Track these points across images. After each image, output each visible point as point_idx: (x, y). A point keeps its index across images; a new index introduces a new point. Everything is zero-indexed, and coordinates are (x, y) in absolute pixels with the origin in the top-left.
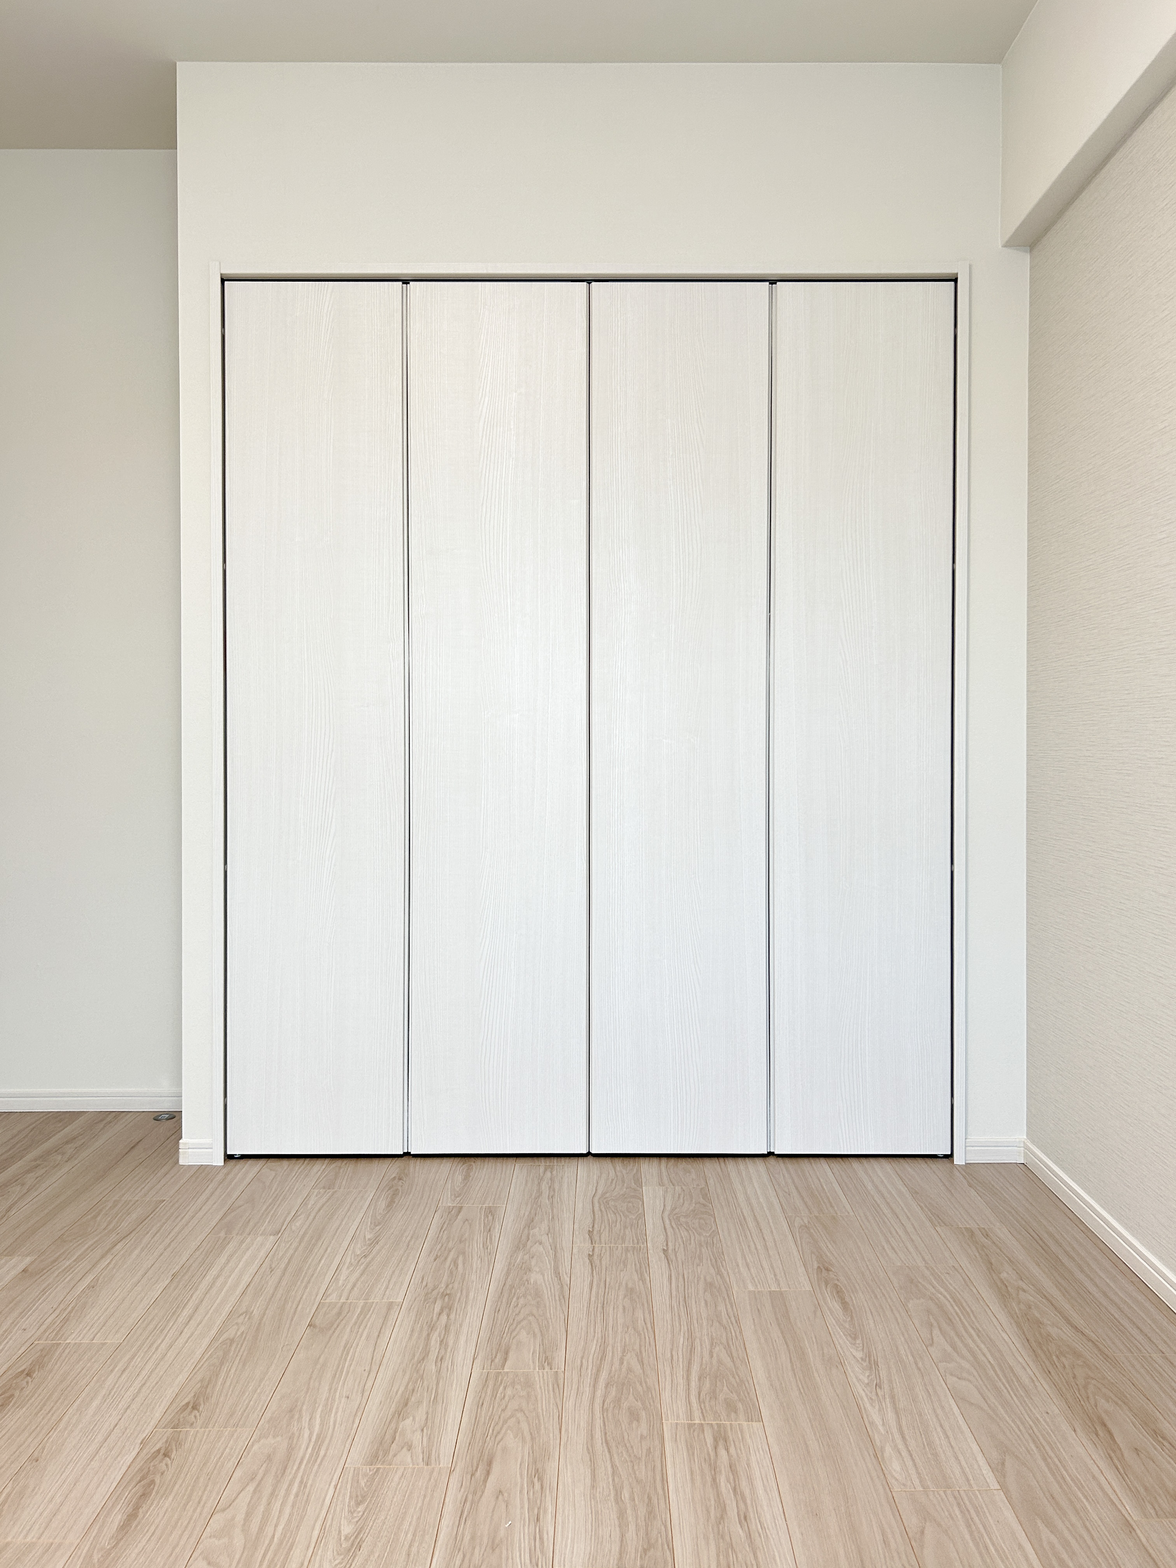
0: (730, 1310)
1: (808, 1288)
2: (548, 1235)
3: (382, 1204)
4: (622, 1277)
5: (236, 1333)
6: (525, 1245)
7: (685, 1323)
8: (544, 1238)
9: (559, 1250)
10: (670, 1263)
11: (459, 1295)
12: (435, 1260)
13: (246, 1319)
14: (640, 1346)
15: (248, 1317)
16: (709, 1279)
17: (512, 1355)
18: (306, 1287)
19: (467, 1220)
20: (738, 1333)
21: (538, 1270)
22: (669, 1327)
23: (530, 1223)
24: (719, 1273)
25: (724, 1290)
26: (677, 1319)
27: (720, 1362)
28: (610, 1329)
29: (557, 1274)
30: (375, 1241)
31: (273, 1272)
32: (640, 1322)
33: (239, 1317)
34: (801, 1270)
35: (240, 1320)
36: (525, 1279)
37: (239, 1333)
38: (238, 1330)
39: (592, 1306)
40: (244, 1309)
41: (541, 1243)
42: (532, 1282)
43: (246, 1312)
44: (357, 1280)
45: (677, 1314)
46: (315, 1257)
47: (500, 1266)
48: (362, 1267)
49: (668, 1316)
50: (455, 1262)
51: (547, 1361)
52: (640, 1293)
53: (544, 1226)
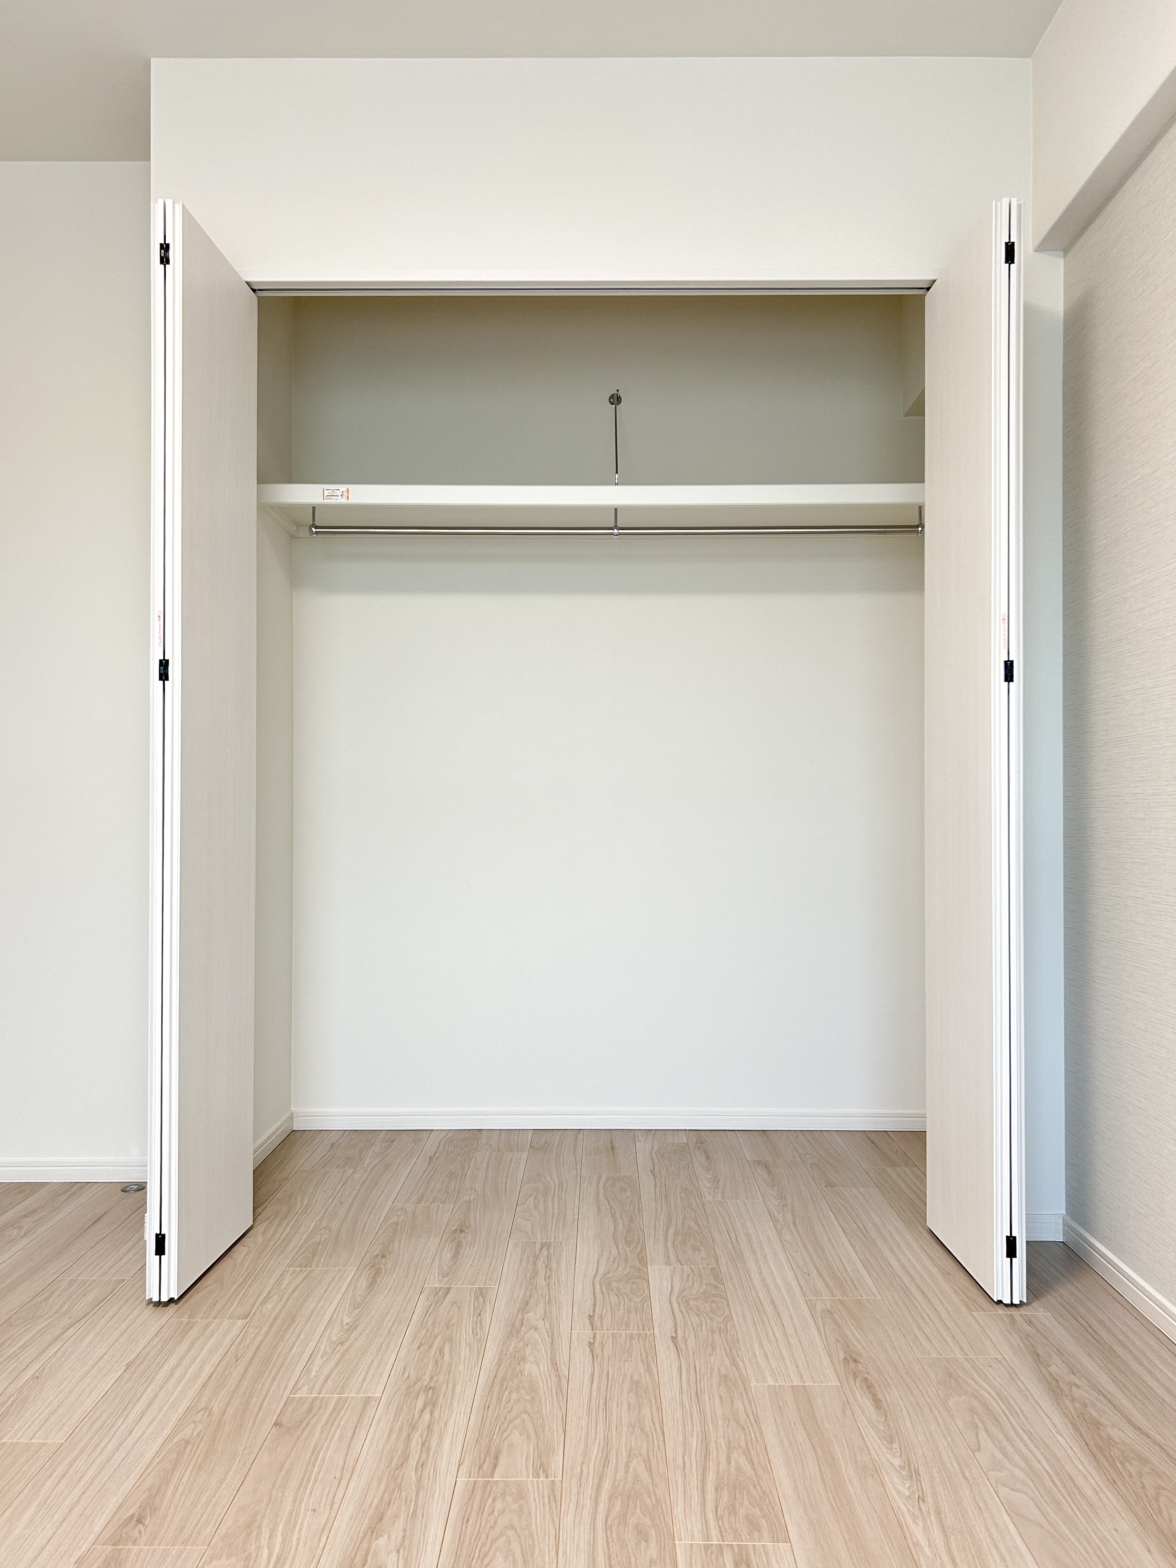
0: (748, 1407)
1: (836, 1383)
2: (544, 1319)
3: (363, 1283)
4: (626, 1370)
5: (193, 1432)
6: (518, 1332)
7: (698, 1423)
8: (540, 1324)
9: (556, 1336)
10: (680, 1351)
11: (444, 1388)
12: (419, 1348)
13: (204, 1418)
14: (648, 1450)
15: (206, 1414)
16: (723, 1372)
17: (503, 1461)
18: (274, 1379)
19: (455, 1302)
20: (758, 1435)
21: (532, 1360)
22: (680, 1427)
23: (525, 1306)
24: (734, 1363)
25: (740, 1383)
26: (689, 1417)
27: (739, 1469)
28: (614, 1429)
29: (554, 1364)
30: (353, 1327)
31: (238, 1362)
32: (648, 1423)
33: (196, 1414)
34: (826, 1361)
35: (198, 1417)
36: (518, 1368)
37: (195, 1433)
38: (194, 1429)
39: (593, 1402)
40: (203, 1405)
41: (536, 1329)
42: (526, 1374)
43: (205, 1409)
44: (332, 1371)
45: (688, 1412)
46: (286, 1343)
47: (491, 1355)
48: (338, 1356)
49: (679, 1415)
50: (441, 1351)
51: (542, 1467)
52: (647, 1387)
53: (540, 1310)
